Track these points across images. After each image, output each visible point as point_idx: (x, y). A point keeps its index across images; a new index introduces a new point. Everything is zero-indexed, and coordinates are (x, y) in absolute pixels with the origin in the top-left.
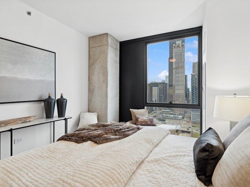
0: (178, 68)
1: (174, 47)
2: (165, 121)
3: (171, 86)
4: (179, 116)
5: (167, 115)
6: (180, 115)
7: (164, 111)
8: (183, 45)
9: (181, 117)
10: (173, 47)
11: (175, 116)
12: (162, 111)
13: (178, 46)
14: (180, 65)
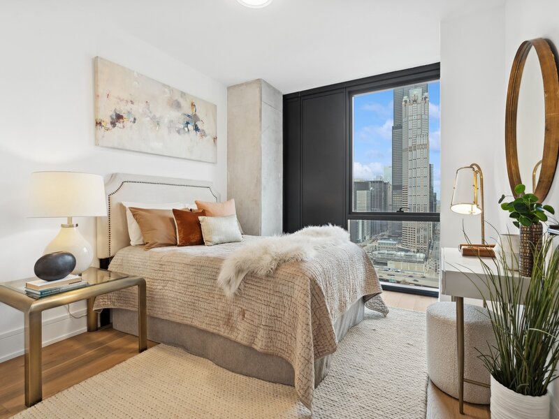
0: (415, 150)
1: (406, 101)
2: (386, 264)
3: (398, 187)
4: (418, 255)
5: (390, 252)
6: (418, 252)
7: (382, 243)
8: (425, 98)
9: (422, 255)
10: (403, 103)
11: (408, 253)
12: (379, 244)
13: (415, 101)
14: (418, 143)
